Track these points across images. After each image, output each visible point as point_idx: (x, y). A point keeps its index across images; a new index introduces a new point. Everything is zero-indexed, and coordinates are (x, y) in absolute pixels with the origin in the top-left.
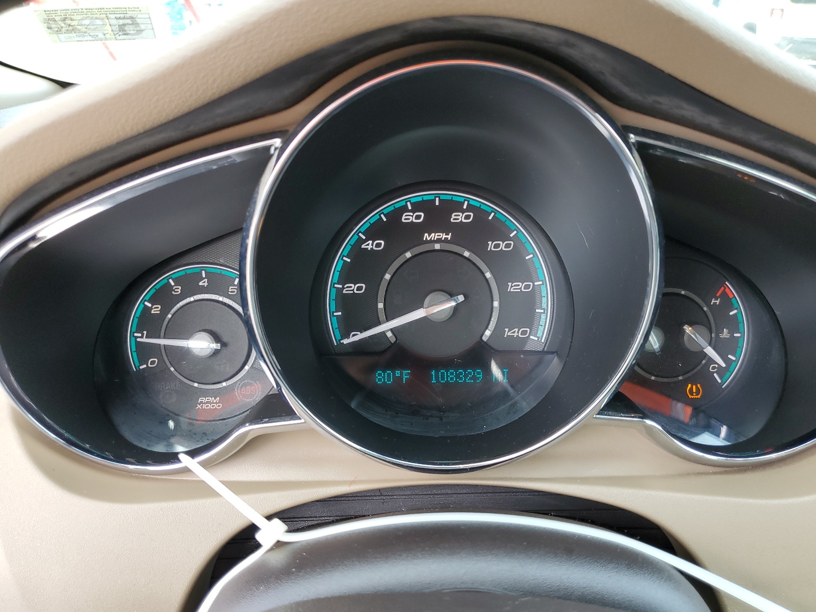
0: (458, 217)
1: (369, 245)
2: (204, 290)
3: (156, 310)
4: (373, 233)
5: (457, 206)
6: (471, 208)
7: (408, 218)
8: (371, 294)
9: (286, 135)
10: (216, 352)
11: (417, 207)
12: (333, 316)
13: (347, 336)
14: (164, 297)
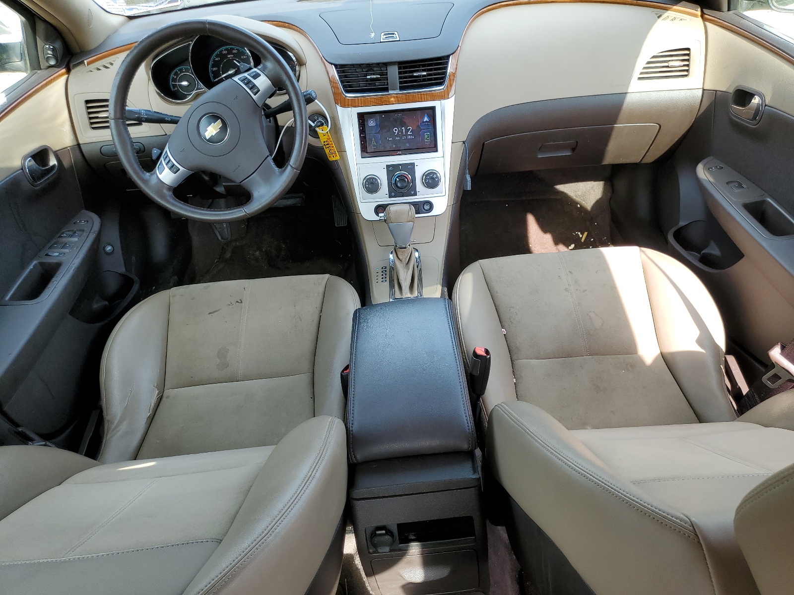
0: (235, 51)
1: (217, 59)
2: (184, 72)
3: (175, 77)
4: (217, 56)
5: (234, 49)
6: (236, 49)
7: (224, 52)
8: (219, 70)
9: (192, 41)
10: (189, 85)
11: (225, 50)
12: (211, 75)
13: (214, 79)
14: (176, 74)
